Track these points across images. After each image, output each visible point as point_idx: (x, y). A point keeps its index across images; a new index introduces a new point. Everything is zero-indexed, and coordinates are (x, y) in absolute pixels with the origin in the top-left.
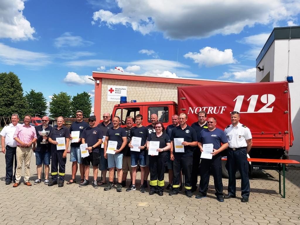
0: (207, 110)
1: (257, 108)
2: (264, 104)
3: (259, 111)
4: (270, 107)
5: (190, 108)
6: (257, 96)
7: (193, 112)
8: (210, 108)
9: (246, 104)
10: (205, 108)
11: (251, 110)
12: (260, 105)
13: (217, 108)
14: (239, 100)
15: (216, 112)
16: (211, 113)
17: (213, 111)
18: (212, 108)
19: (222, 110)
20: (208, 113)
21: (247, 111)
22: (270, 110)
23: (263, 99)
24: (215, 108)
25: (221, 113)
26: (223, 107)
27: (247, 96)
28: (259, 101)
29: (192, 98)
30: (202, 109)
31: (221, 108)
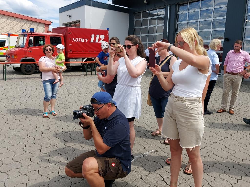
0: (80, 40)
1: (99, 41)
2: (101, 39)
4: (103, 40)
5: (73, 39)
6: (99, 35)
7: (74, 41)
8: (82, 39)
9: (95, 38)
10: (80, 39)
11: (97, 41)
13: (85, 40)
14: (93, 36)
15: (84, 41)
16: (82, 42)
17: (83, 41)
18: (83, 39)
20: (81, 42)
21: (95, 41)
23: (101, 37)
24: (84, 39)
25: (86, 42)
26: (87, 39)
27: (95, 35)
28: (99, 38)
29: (74, 34)
30: (79, 40)
31: (86, 40)
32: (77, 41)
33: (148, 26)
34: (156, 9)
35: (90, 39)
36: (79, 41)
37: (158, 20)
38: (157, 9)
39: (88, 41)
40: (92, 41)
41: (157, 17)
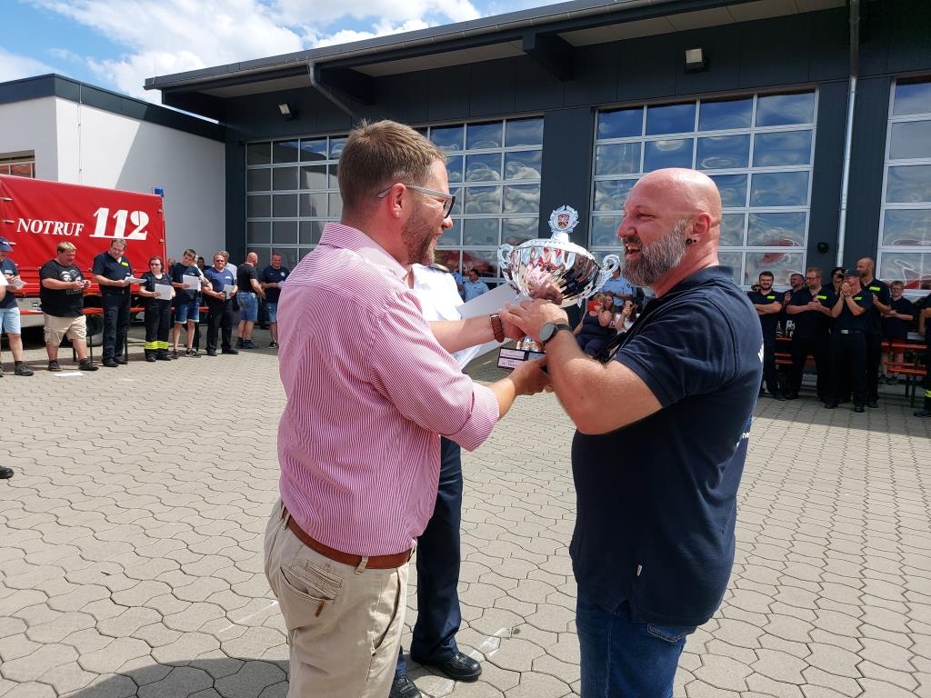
0: (52, 227)
1: (127, 232)
2: (135, 227)
3: (131, 237)
4: (142, 231)
5: (22, 220)
6: (126, 212)
7: (26, 229)
8: (57, 223)
9: (111, 223)
10: (49, 223)
12: (130, 227)
13: (70, 226)
14: (102, 215)
15: (68, 232)
16: (61, 233)
17: (62, 230)
18: (61, 224)
19: (78, 229)
20: (55, 233)
21: (113, 235)
22: (143, 237)
23: (134, 218)
24: (67, 224)
25: (77, 234)
27: (112, 212)
28: (129, 221)
29: (26, 203)
30: (44, 226)
31: (75, 226)
32: (36, 228)
33: (299, 192)
34: (324, 136)
35: (91, 225)
36: (46, 232)
37: (332, 176)
38: (325, 138)
39: (85, 233)
40: (100, 232)
41: (327, 164)
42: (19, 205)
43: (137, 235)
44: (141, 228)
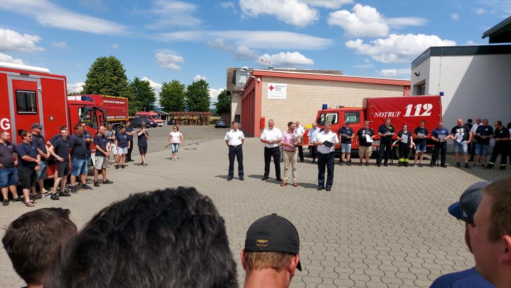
0: (387, 114)
1: (421, 113)
2: (425, 110)
3: (423, 115)
4: (429, 112)
5: (376, 113)
6: (421, 105)
7: (378, 116)
9: (413, 110)
11: (417, 114)
12: (423, 111)
13: (395, 113)
14: (409, 108)
15: (394, 116)
16: (390, 116)
17: (392, 115)
18: (391, 113)
19: (398, 114)
20: (388, 116)
21: (414, 114)
22: (429, 114)
23: (425, 107)
24: (393, 113)
25: (397, 116)
26: (398, 112)
27: (415, 105)
28: (422, 108)
29: (377, 106)
30: (385, 114)
35: (404, 112)
36: (385, 116)
39: (401, 116)
40: (408, 114)
42: (375, 107)
43: (425, 114)
44: (428, 111)
